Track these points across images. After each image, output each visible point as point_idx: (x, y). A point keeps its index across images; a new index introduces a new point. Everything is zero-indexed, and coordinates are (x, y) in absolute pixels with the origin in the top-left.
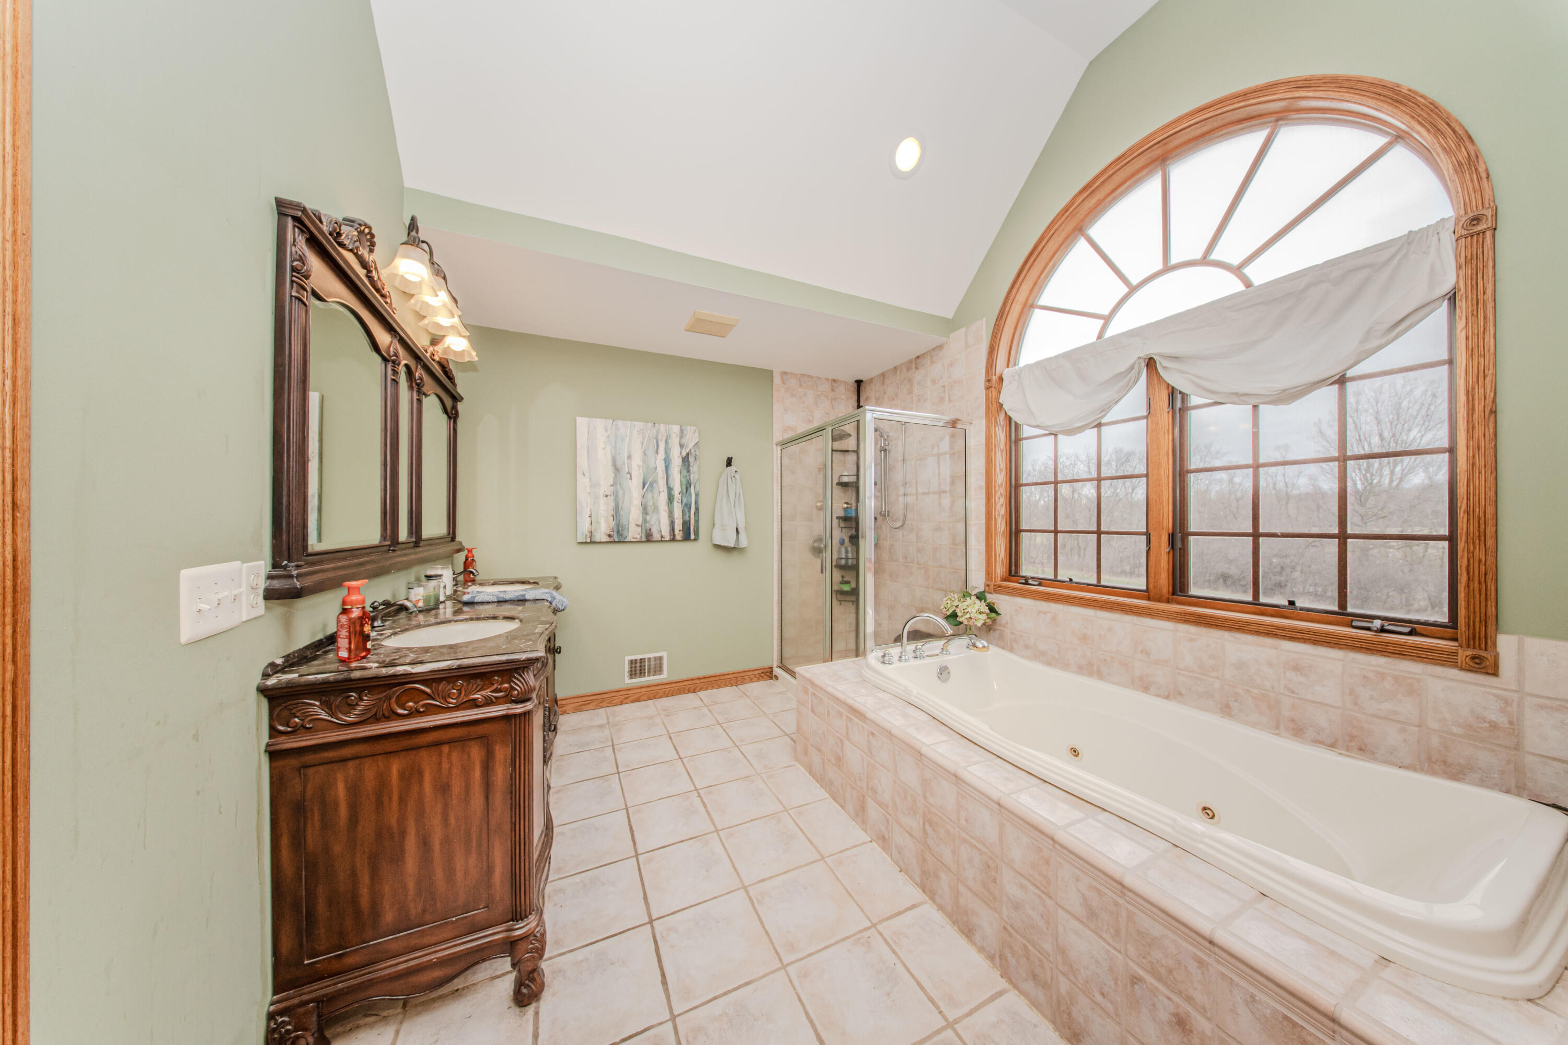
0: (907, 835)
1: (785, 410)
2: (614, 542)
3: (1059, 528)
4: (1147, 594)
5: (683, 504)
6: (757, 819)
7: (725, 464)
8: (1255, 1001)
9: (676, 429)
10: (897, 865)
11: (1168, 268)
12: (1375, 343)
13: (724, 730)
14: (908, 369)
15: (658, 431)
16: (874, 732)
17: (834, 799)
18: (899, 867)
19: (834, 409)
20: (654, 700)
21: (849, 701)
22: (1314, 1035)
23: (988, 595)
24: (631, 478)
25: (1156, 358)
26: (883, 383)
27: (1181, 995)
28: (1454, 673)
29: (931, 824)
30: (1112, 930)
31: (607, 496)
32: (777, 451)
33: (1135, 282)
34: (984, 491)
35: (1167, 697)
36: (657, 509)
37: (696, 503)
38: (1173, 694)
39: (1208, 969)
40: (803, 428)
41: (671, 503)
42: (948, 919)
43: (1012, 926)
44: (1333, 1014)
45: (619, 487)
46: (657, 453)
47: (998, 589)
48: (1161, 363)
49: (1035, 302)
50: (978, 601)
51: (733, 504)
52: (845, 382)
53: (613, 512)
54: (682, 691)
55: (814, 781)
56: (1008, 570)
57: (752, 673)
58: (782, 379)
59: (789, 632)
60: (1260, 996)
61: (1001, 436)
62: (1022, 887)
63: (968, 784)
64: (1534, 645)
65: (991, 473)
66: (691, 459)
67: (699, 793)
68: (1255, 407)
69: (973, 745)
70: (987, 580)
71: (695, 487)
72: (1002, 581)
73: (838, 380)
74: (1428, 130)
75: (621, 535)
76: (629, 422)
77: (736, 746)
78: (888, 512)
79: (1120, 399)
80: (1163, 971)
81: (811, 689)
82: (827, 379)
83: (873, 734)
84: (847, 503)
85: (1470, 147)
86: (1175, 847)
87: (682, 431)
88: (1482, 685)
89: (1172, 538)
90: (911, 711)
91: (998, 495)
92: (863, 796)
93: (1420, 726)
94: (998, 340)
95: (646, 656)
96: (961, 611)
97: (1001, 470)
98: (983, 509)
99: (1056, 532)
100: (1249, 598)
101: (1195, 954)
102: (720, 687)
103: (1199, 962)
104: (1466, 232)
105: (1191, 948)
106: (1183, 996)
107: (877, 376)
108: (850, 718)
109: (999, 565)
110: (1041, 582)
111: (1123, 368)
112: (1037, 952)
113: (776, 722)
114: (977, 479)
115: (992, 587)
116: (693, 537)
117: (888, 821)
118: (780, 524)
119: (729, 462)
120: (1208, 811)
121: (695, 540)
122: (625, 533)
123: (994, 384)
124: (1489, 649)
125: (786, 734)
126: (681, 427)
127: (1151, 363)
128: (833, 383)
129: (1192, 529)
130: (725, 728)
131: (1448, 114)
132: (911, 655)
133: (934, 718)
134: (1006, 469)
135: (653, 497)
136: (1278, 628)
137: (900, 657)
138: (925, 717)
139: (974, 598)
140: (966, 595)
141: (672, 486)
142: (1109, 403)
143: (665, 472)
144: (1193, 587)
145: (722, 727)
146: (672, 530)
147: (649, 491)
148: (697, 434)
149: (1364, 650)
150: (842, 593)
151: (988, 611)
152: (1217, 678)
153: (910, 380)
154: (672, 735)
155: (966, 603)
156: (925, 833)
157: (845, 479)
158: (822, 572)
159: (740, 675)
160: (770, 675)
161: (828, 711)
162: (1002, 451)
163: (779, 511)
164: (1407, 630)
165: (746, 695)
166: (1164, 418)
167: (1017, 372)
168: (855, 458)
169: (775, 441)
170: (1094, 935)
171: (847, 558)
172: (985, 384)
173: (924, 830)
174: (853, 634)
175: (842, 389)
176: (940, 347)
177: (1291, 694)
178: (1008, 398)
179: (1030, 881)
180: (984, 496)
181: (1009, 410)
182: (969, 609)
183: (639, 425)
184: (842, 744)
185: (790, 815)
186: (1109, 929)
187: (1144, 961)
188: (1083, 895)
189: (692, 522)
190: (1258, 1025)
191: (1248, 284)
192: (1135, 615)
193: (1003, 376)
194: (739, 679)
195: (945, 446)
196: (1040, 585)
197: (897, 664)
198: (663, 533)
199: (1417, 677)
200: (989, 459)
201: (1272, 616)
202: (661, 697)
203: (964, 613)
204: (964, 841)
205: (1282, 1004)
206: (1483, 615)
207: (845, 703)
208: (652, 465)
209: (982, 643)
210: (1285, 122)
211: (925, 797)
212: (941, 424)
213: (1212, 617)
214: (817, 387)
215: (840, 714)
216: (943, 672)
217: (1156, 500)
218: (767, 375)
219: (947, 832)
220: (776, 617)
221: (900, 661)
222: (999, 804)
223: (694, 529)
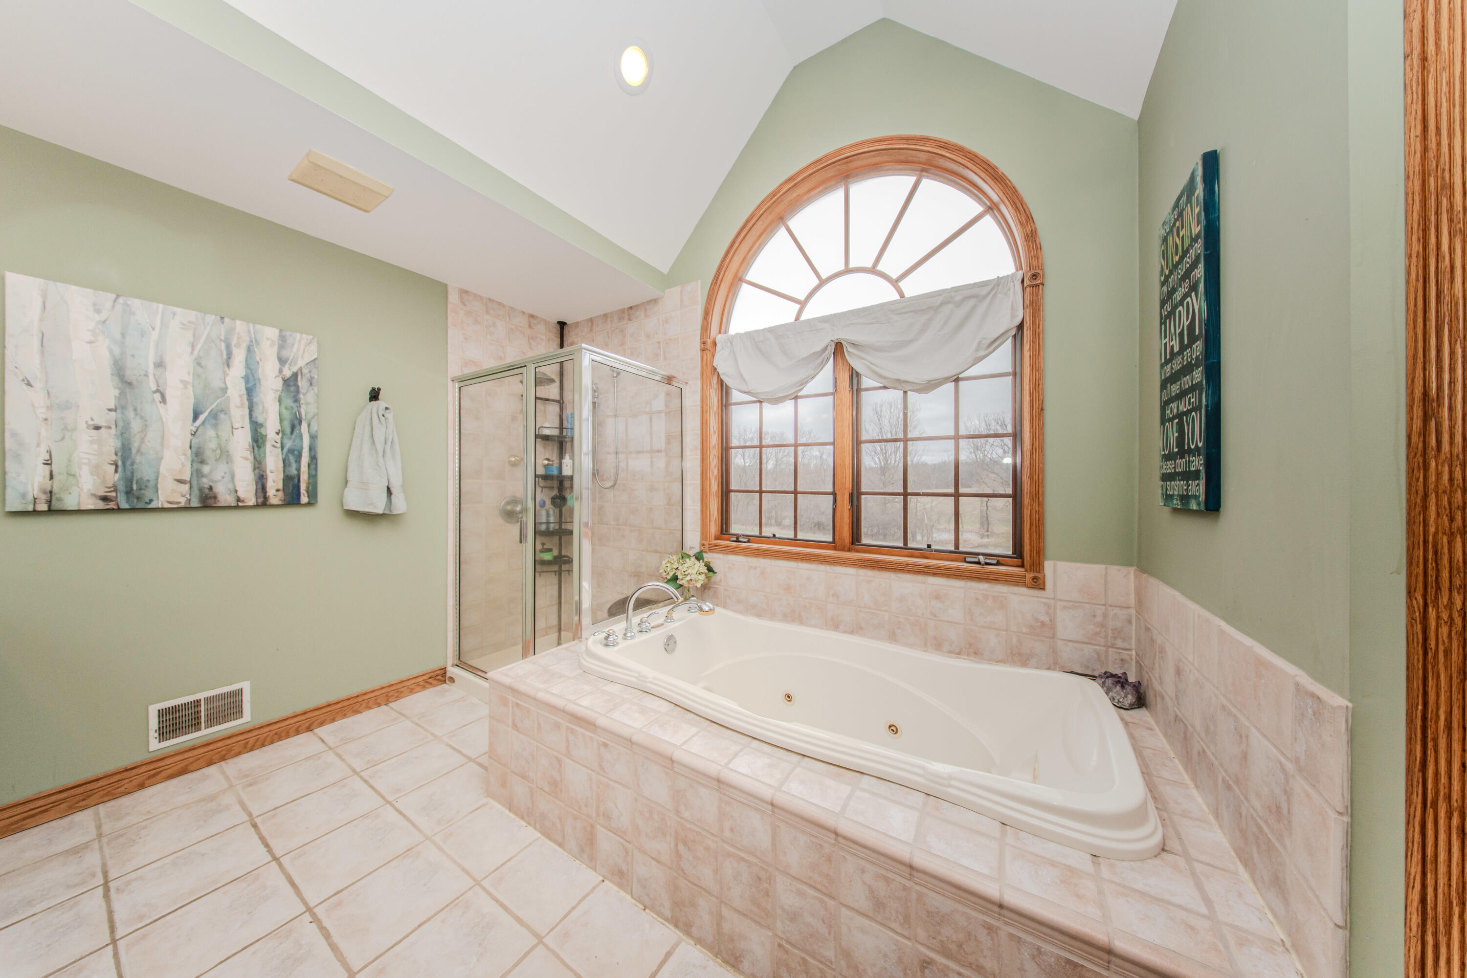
0: (654, 863)
1: (466, 339)
2: (119, 510)
3: (764, 489)
4: (834, 545)
5: (285, 450)
6: (429, 919)
7: (368, 396)
8: (1041, 954)
9: (271, 333)
10: (640, 902)
11: (848, 271)
12: (982, 353)
13: (365, 781)
14: (620, 319)
15: (231, 331)
16: (608, 742)
17: (548, 837)
18: (643, 904)
19: (531, 349)
20: (223, 763)
21: (571, 707)
22: (1092, 970)
23: (705, 555)
24: (164, 400)
25: (843, 342)
26: (591, 330)
27: (971, 967)
28: (1023, 590)
29: (685, 844)
30: (901, 918)
31: (97, 428)
32: (453, 390)
33: (824, 277)
34: (699, 452)
35: (852, 632)
36: (228, 456)
37: (312, 449)
38: (856, 629)
39: (997, 934)
40: (490, 364)
41: (259, 447)
42: (709, 954)
43: (788, 942)
44: (1110, 947)
45: (131, 414)
46: (228, 366)
47: (712, 548)
48: (848, 349)
49: (744, 276)
50: (697, 562)
51: (381, 454)
52: (545, 321)
53: (114, 458)
54: (283, 734)
55: (518, 819)
56: (720, 529)
57: (413, 681)
58: (461, 298)
59: (470, 619)
60: (1046, 947)
61: (714, 398)
62: (800, 893)
63: (735, 788)
64: (1062, 566)
65: (706, 433)
66: (302, 383)
67: (313, 915)
68: (905, 393)
69: (724, 730)
70: (702, 539)
71: (309, 426)
72: (715, 540)
73: (537, 317)
74: (1012, 206)
75: (138, 498)
76: (161, 306)
77: (388, 802)
78: (597, 470)
79: (815, 376)
80: (953, 947)
81: (511, 698)
82: (524, 313)
83: (606, 745)
84: (548, 459)
85: (1032, 225)
86: (928, 796)
87: (283, 339)
88: (1037, 597)
89: (851, 496)
90: (651, 703)
91: (712, 457)
92: (592, 826)
93: (1006, 630)
94: (713, 304)
95: (201, 696)
96: (682, 574)
97: (714, 432)
98: (699, 470)
99: (796, 493)
100: (901, 544)
101: (985, 921)
102: (357, 712)
103: (988, 929)
104: (1031, 283)
105: (981, 917)
106: (974, 967)
107: (584, 320)
108: (572, 730)
109: (713, 524)
110: (750, 538)
111: (819, 348)
112: (817, 963)
113: (454, 745)
114: (692, 440)
115: (707, 547)
116: (304, 499)
117: (626, 850)
118: (458, 482)
119: (375, 395)
120: (893, 728)
121: (309, 504)
122: (148, 494)
123: (708, 347)
124: (1041, 571)
125: (470, 759)
126: (281, 331)
127: (838, 348)
128: (531, 319)
129: (863, 490)
130: (367, 778)
131: (1022, 198)
132: (636, 629)
133: (676, 705)
134: (719, 431)
135: (218, 436)
136: (925, 566)
137: (625, 635)
138: (665, 707)
139: (693, 559)
140: (684, 556)
141: (260, 420)
142: (806, 378)
143: (245, 397)
144: (865, 537)
145: (361, 777)
146: (262, 488)
147: (207, 426)
148: (314, 347)
149: (977, 579)
150: (544, 563)
151: (706, 571)
152: (886, 611)
153: (622, 331)
154: (258, 821)
155: (686, 565)
156: (679, 856)
157: (547, 432)
158: (521, 542)
159: (394, 688)
160: (443, 679)
161: (539, 724)
162: (715, 414)
163: (457, 465)
164: (995, 562)
165: (404, 715)
166: (846, 394)
167: (729, 339)
168: (558, 409)
169: (450, 376)
170: (881, 928)
171: (548, 523)
172: (701, 346)
173: (677, 851)
174: (556, 608)
175: (541, 328)
176: (655, 301)
177: (934, 618)
178: (722, 362)
179: (810, 886)
180: (699, 457)
181: (724, 374)
182: (690, 571)
183: (183, 315)
184: (560, 765)
185: (484, 889)
186: (898, 917)
187: (934, 941)
188: (869, 887)
189: (304, 477)
190: (1044, 975)
191: (902, 295)
192: (829, 564)
193: (716, 340)
194: (390, 694)
195: (659, 404)
196: (749, 541)
197: (623, 644)
198: (241, 494)
199: (1005, 595)
200: (704, 421)
201: (918, 557)
202: (239, 754)
203: (685, 575)
204: (729, 855)
205: (1065, 949)
206: (1038, 548)
207: (564, 711)
208: (217, 383)
209: (708, 606)
210: (927, 175)
211: (677, 812)
212: (658, 378)
213: (883, 562)
214: (509, 319)
215: (558, 726)
216: (670, 643)
217: (840, 465)
218: (439, 290)
219: (707, 848)
220: (451, 601)
221: (625, 639)
222: (772, 804)
223: (308, 488)
